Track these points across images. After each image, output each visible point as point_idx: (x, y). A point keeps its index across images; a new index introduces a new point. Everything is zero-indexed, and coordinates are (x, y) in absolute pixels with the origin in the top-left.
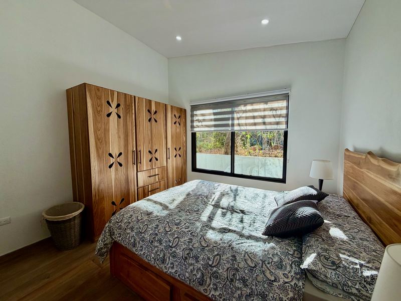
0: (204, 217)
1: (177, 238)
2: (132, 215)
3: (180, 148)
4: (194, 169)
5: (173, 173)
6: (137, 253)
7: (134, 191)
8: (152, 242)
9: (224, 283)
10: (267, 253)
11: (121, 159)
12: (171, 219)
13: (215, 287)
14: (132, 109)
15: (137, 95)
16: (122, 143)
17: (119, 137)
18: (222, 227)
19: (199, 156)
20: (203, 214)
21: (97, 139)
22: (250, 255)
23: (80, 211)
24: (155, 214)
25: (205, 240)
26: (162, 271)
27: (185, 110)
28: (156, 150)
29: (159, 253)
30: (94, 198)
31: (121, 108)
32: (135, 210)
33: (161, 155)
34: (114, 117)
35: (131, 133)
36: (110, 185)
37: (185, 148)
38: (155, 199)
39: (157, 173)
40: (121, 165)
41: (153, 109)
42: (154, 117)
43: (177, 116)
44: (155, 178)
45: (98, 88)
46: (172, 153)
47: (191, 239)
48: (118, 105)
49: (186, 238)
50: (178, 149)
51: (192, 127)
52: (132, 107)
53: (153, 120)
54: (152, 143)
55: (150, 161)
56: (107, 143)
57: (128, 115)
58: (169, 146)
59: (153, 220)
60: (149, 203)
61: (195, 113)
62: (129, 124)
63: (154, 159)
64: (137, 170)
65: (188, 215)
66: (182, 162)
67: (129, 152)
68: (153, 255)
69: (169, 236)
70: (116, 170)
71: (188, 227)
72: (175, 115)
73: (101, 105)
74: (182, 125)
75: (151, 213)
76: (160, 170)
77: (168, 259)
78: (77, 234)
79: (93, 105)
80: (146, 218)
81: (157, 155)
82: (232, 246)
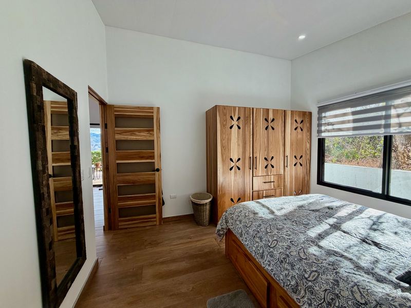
0: (313, 233)
1: (275, 240)
2: (241, 211)
3: (301, 157)
4: (321, 181)
5: (291, 182)
6: (243, 242)
7: (250, 194)
8: (254, 237)
9: (320, 303)
10: (391, 299)
11: (239, 164)
12: (274, 223)
13: (309, 302)
14: (250, 120)
15: (255, 107)
16: (241, 150)
17: (239, 145)
18: (333, 249)
19: (327, 166)
20: (312, 230)
21: (222, 147)
22: (361, 290)
23: (210, 200)
24: (260, 215)
25: (304, 253)
26: (261, 266)
27: (310, 113)
28: (272, 158)
29: (259, 248)
30: (218, 193)
31: (240, 120)
32: (244, 207)
33: (278, 162)
34: (235, 128)
35: (248, 141)
36: (230, 185)
37: (308, 157)
38: (264, 203)
39: (272, 180)
40: (239, 169)
41: (271, 117)
42: (271, 124)
43: (299, 120)
44: (271, 186)
45: (224, 107)
46: (291, 161)
47: (290, 247)
48: (239, 118)
49: (284, 244)
50: (298, 158)
51: (319, 132)
52: (250, 118)
53: (270, 128)
54: (268, 150)
55: (266, 167)
56: (229, 150)
57: (247, 126)
58: (288, 153)
59: (258, 219)
60: (258, 205)
61: (323, 115)
62: (247, 133)
63: (269, 166)
64: (253, 175)
65: (293, 225)
66: (303, 173)
67: (246, 158)
68: (254, 249)
69: (268, 236)
70: (235, 172)
71: (290, 235)
72: (296, 121)
73: (226, 120)
74: (305, 130)
75: (257, 213)
76: (276, 178)
77: (266, 257)
78: (207, 217)
79: (220, 121)
80: (252, 216)
81: (273, 162)
82: (337, 270)
